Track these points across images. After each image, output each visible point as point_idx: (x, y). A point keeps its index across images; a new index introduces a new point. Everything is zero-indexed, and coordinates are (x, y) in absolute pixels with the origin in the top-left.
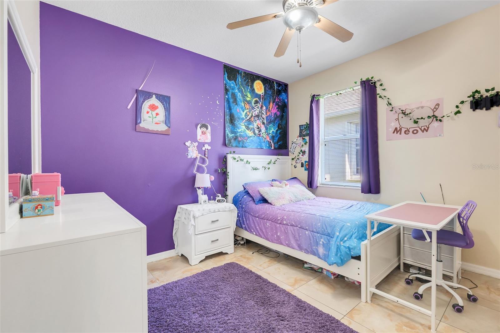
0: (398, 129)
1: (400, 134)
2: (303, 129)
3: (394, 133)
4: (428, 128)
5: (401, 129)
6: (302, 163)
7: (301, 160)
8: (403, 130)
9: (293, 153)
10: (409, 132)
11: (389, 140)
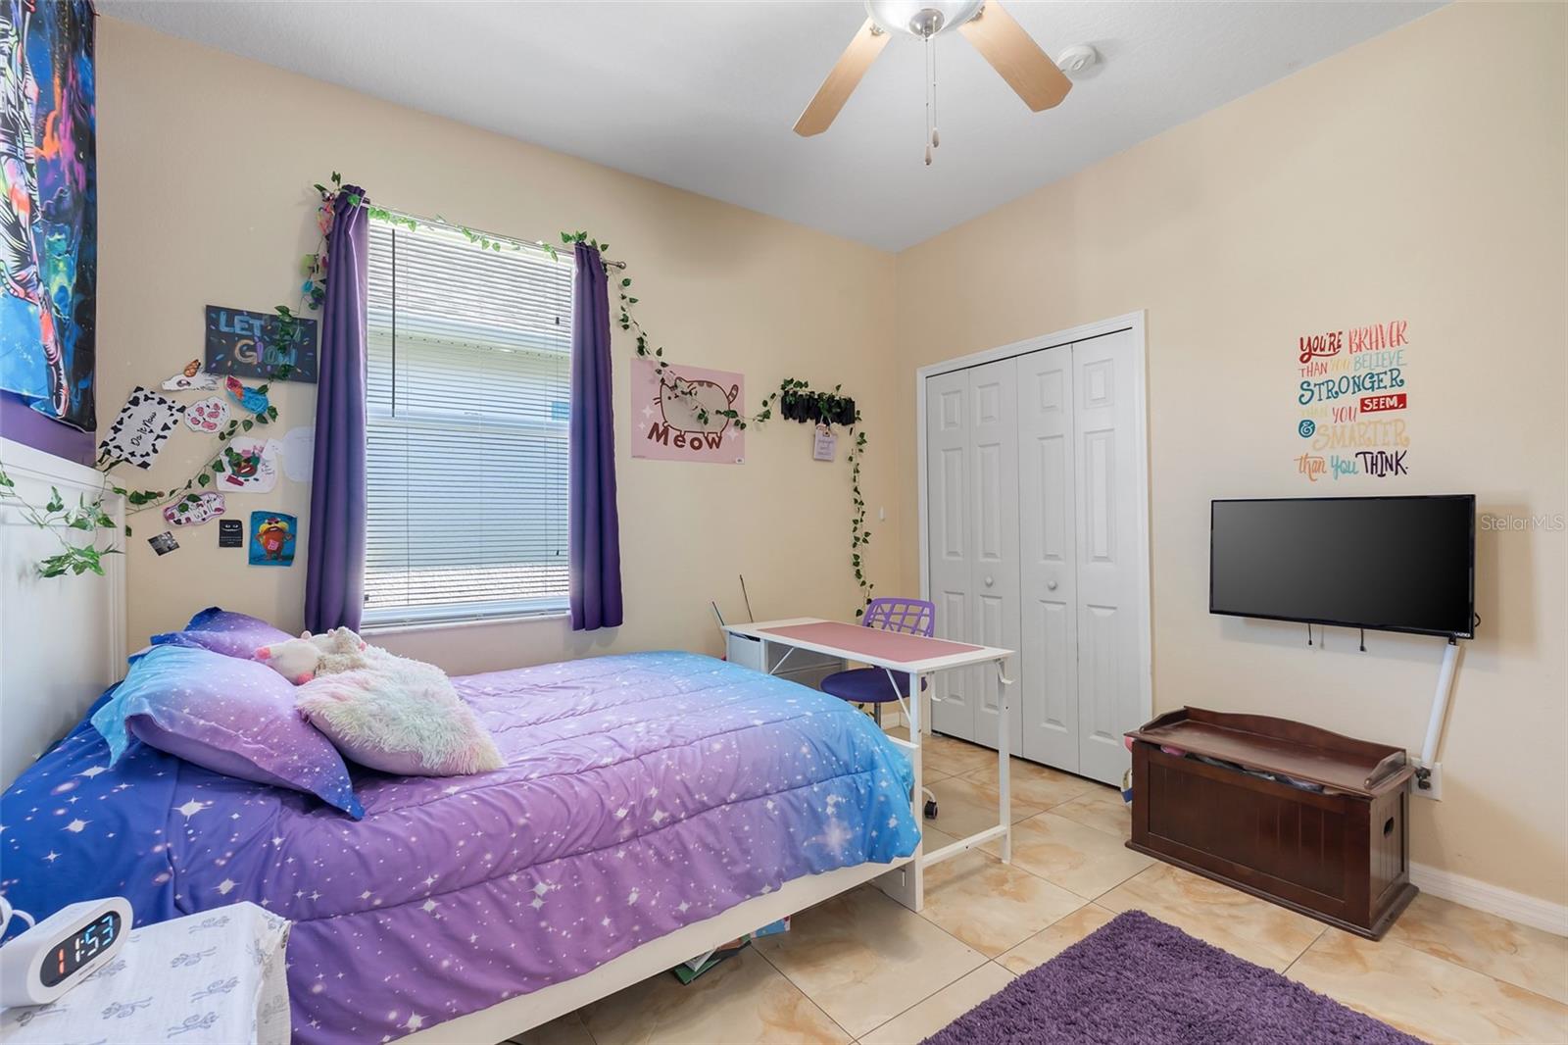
0: (661, 429)
1: (665, 443)
2: (242, 337)
3: (650, 437)
4: (720, 438)
5: (666, 431)
6: (223, 523)
7: (216, 504)
8: (672, 434)
9: (138, 460)
10: (684, 441)
11: (639, 457)
